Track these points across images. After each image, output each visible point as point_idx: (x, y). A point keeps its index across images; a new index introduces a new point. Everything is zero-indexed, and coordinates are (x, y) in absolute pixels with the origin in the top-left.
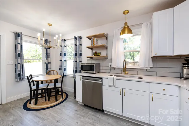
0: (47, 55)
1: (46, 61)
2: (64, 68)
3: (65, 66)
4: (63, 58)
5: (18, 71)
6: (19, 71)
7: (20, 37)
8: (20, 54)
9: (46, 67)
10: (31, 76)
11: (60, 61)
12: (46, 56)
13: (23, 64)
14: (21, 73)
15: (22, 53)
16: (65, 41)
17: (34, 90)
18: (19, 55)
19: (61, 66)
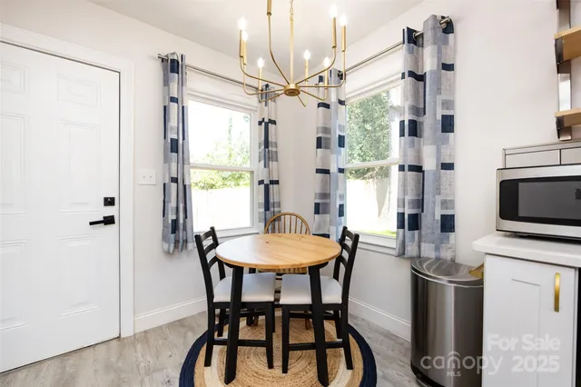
0: (268, 149)
1: (262, 174)
2: (339, 203)
3: (342, 197)
4: (333, 157)
5: (170, 209)
6: (174, 211)
7: (178, 73)
8: (177, 141)
9: (262, 200)
10: (212, 233)
11: (318, 171)
12: (263, 153)
13: (187, 183)
14: (181, 221)
15: (184, 139)
16: (341, 76)
17: (222, 305)
18: (174, 146)
19: (325, 195)
